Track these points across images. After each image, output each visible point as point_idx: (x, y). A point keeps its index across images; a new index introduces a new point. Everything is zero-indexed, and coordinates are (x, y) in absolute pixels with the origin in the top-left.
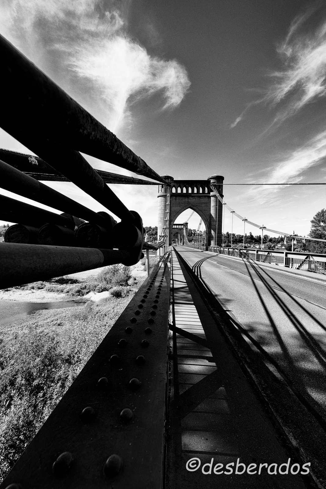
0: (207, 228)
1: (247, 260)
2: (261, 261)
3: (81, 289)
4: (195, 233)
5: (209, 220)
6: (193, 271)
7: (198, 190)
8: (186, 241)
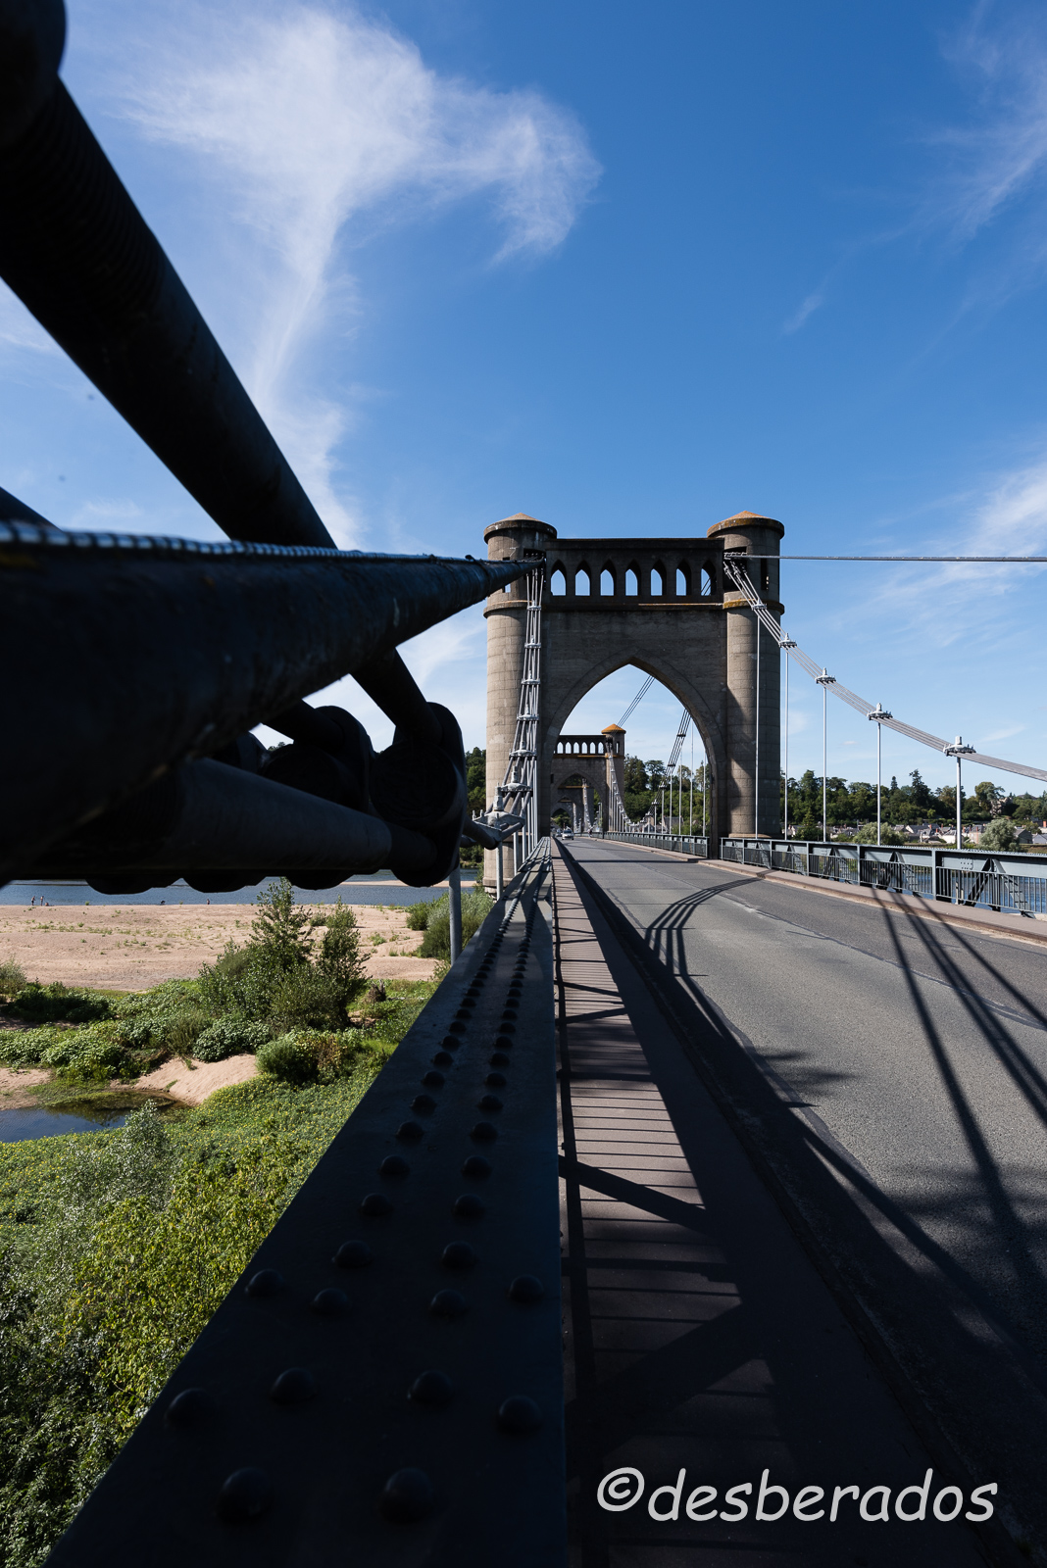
0: (711, 752)
1: (896, 895)
2: (960, 902)
3: (123, 1045)
4: (660, 776)
5: (718, 717)
6: (652, 945)
7: (669, 584)
8: (617, 813)
